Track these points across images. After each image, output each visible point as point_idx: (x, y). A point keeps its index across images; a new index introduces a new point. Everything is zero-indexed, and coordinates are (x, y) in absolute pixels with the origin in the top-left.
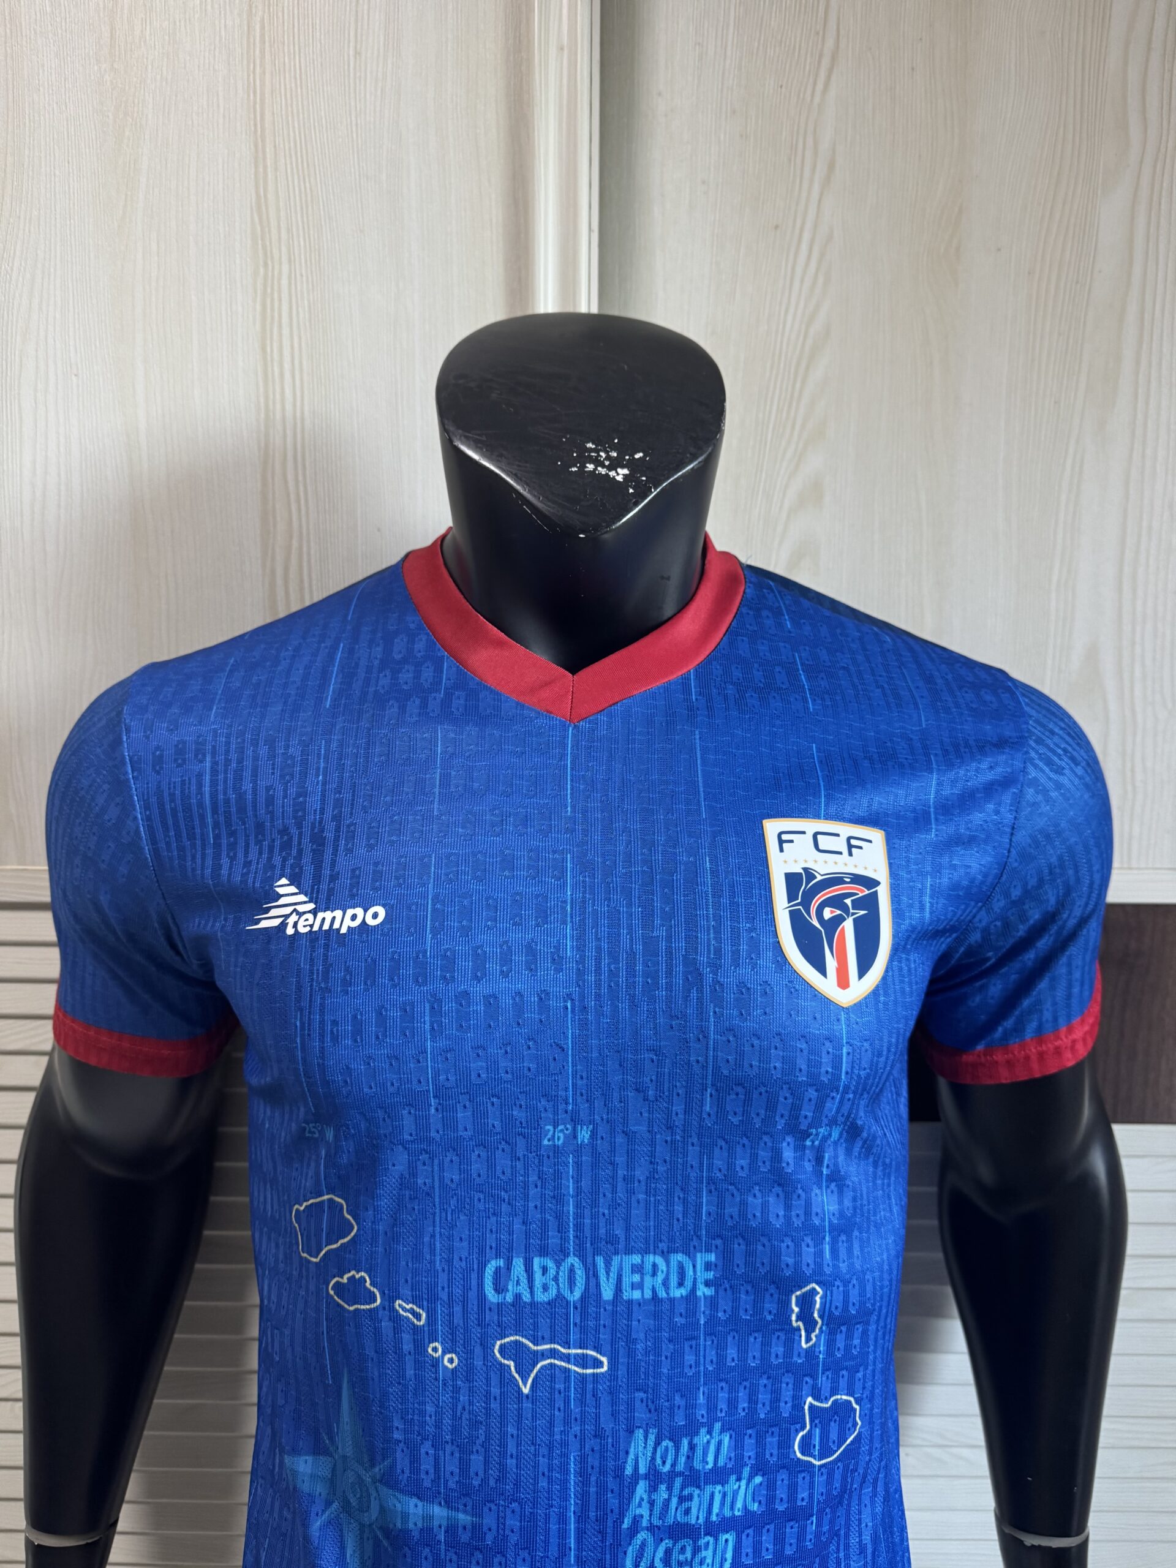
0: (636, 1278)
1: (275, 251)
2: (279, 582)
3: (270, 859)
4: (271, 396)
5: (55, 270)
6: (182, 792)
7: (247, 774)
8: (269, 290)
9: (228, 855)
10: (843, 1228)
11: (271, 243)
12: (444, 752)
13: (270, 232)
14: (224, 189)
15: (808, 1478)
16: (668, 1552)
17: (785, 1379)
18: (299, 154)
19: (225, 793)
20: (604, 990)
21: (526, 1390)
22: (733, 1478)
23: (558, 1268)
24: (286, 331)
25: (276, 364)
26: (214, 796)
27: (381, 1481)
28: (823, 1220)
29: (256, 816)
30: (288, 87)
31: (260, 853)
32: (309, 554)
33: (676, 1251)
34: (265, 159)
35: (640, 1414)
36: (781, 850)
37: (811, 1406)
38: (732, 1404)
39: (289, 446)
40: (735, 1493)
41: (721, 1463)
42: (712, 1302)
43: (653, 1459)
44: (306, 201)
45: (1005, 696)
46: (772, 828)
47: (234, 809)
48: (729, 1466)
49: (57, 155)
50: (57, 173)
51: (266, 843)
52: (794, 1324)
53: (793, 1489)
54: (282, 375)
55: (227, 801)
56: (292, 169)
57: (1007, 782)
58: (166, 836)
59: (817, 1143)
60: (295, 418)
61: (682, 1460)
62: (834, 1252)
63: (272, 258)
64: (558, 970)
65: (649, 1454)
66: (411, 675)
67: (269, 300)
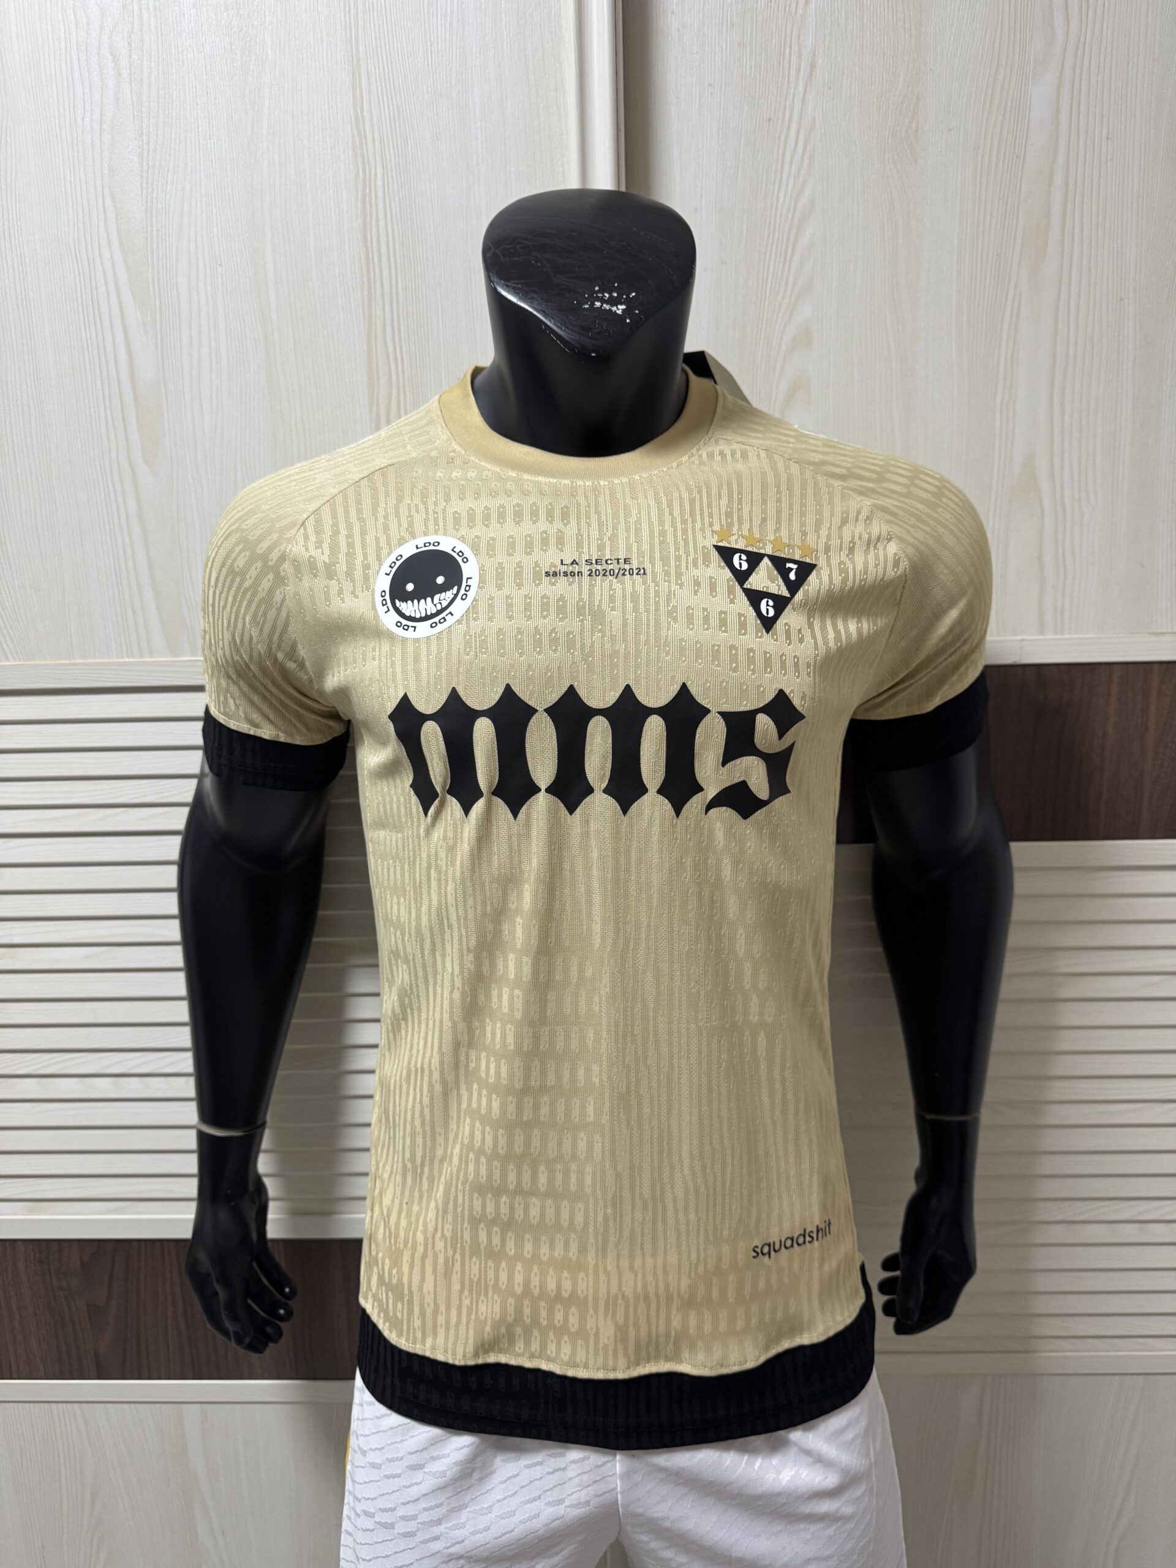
1: (371, 158)
4: (372, 277)
5: (200, 181)
8: (368, 191)
11: (367, 151)
13: (366, 143)
14: (329, 109)
18: (387, 78)
24: (382, 223)
25: (374, 250)
30: (376, 23)
32: (405, 401)
34: (360, 83)
39: (387, 316)
44: (393, 116)
49: (198, 87)
54: (380, 261)
56: (381, 85)
63: (369, 163)
67: (367, 198)
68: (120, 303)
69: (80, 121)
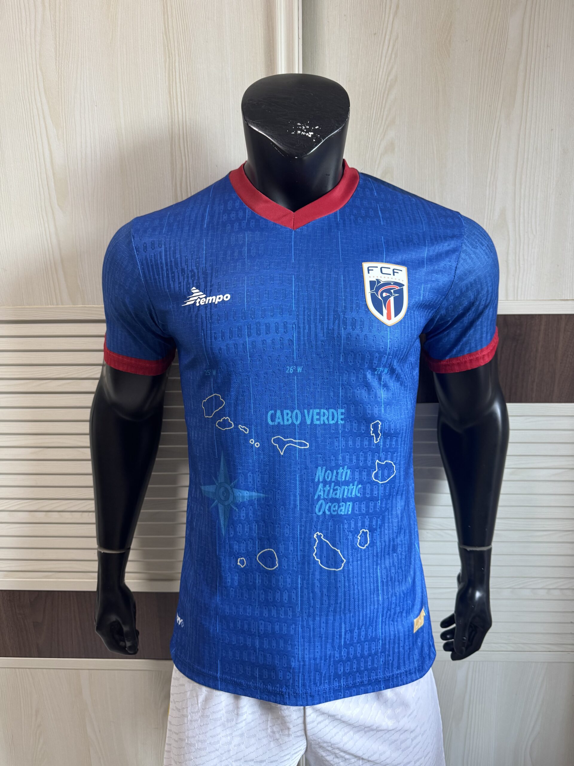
0: (318, 417)
1: (172, 51)
2: (179, 189)
3: (188, 281)
4: (173, 113)
5: (86, 62)
6: (155, 258)
7: (178, 252)
8: (171, 68)
9: (172, 280)
10: (388, 404)
11: (171, 48)
12: (248, 241)
14: (151, 25)
15: (377, 487)
16: (330, 507)
17: (369, 453)
19: (170, 259)
20: (306, 321)
21: (282, 454)
22: (351, 485)
23: (292, 413)
24: (178, 85)
25: (174, 99)
26: (166, 260)
27: (234, 487)
28: (381, 399)
29: (181, 266)
31: (184, 279)
32: (190, 177)
33: (331, 408)
34: (167, 12)
35: (320, 462)
36: (369, 273)
37: (378, 463)
38: (351, 460)
39: (181, 133)
40: (352, 489)
41: (347, 479)
42: (344, 426)
43: (324, 477)
44: (185, 29)
45: (457, 220)
46: (365, 265)
47: (173, 264)
48: (350, 480)
49: (84, 13)
50: (85, 21)
51: (185, 275)
52: (372, 435)
53: (372, 490)
54: (177, 104)
55: (171, 261)
56: (178, 16)
57: (454, 250)
58: (149, 274)
59: (379, 373)
60: (183, 121)
61: (334, 477)
62: (385, 410)
63: (172, 54)
64: (290, 315)
65: (323, 475)
66: (235, 215)
67: (171, 72)
68: (45, 124)
69: (24, 30)
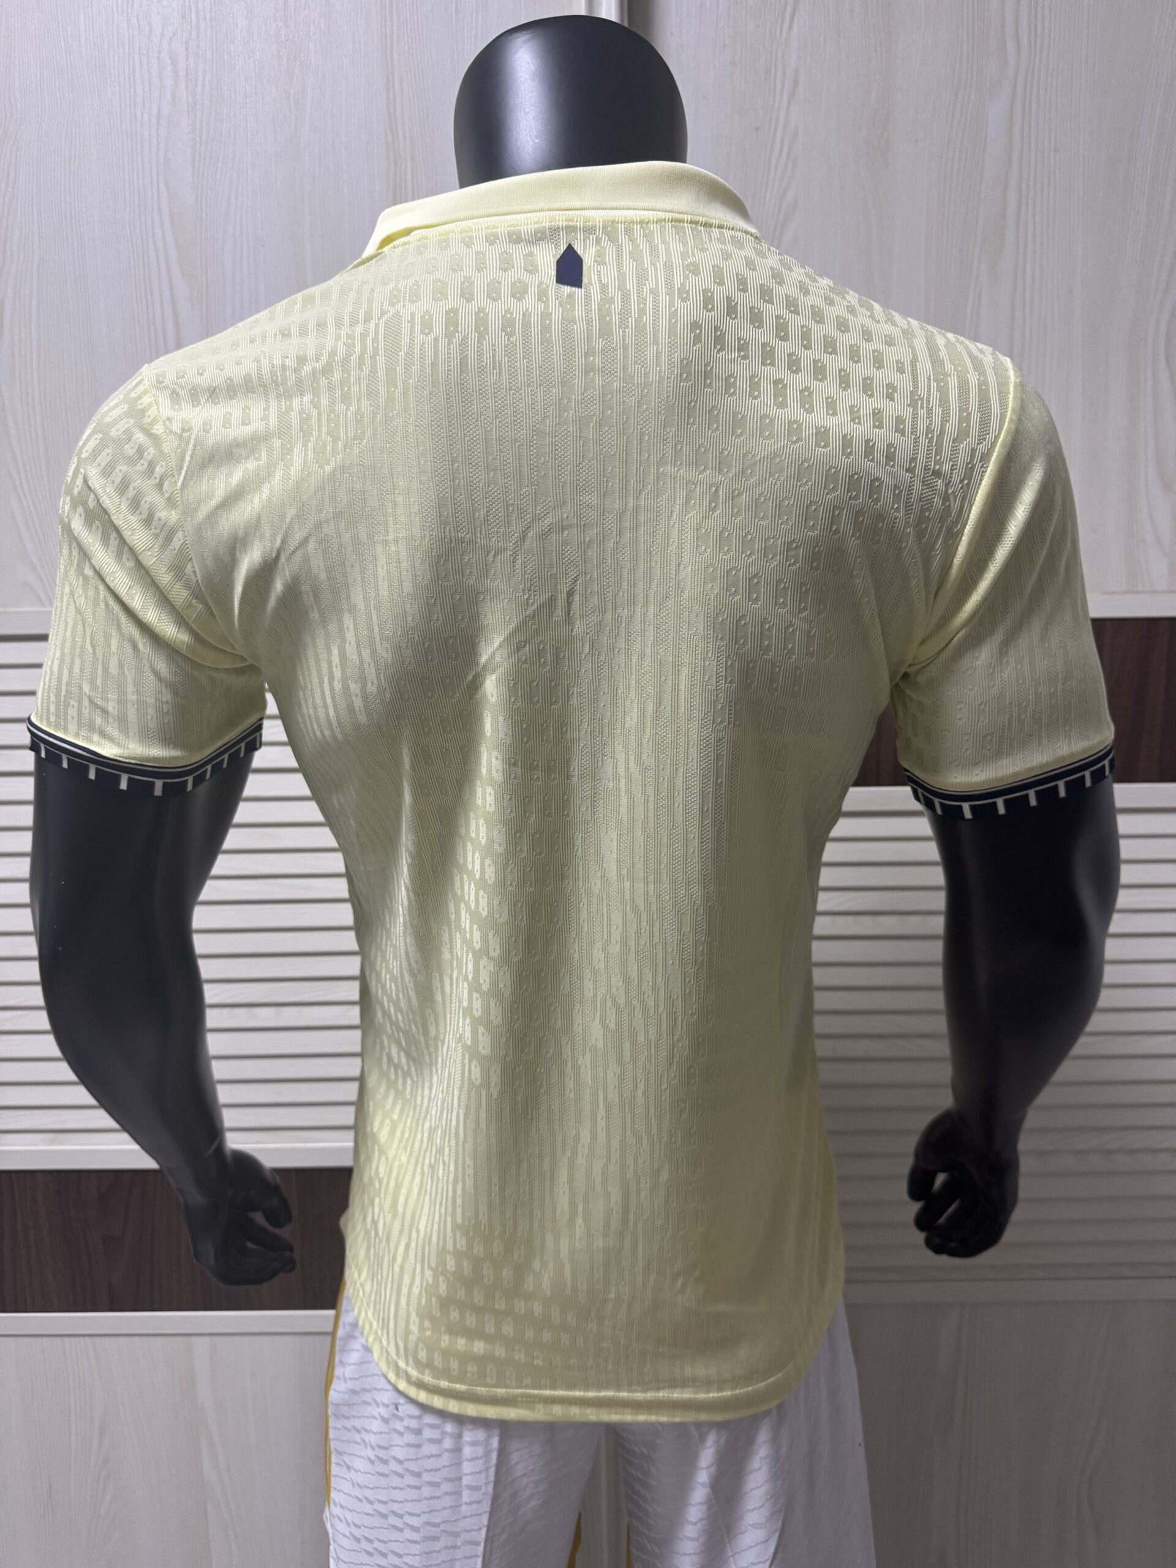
1: (402, 151)
11: (399, 146)
13: (398, 139)
18: (418, 84)
30: (409, 34)
34: (394, 88)
56: (413, 94)
63: (400, 157)
68: (170, 279)
69: (139, 116)
